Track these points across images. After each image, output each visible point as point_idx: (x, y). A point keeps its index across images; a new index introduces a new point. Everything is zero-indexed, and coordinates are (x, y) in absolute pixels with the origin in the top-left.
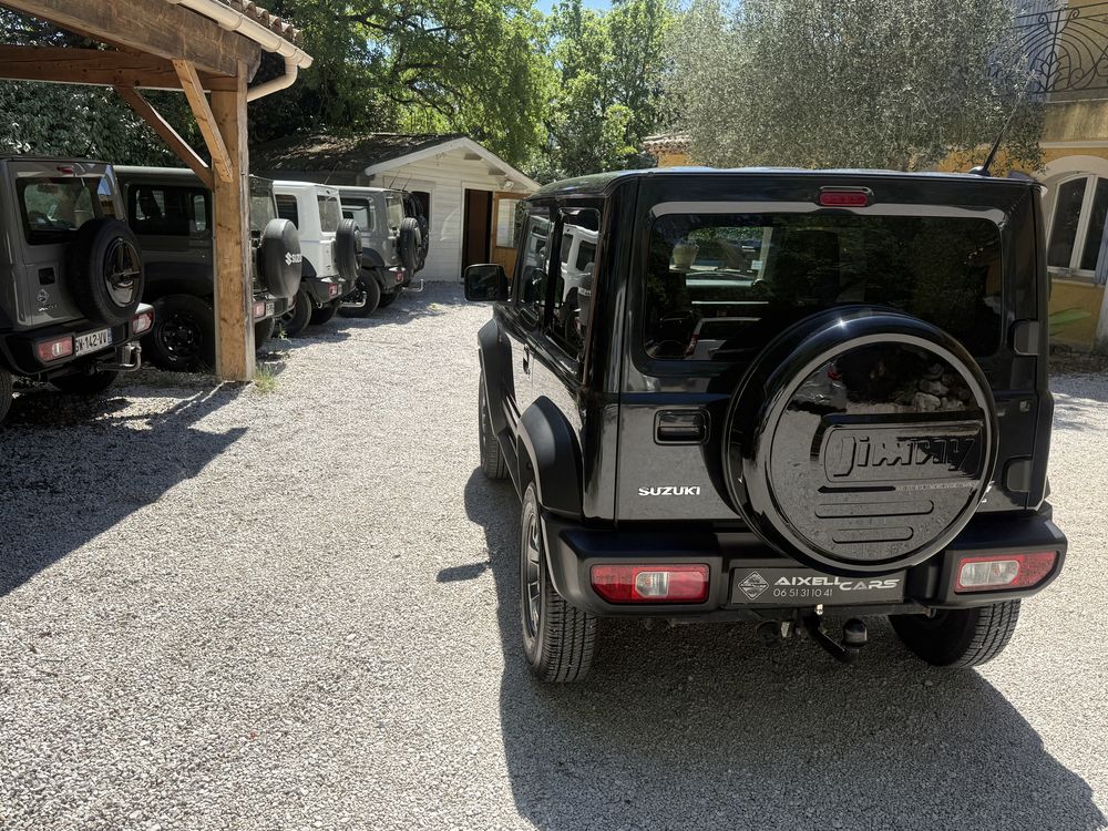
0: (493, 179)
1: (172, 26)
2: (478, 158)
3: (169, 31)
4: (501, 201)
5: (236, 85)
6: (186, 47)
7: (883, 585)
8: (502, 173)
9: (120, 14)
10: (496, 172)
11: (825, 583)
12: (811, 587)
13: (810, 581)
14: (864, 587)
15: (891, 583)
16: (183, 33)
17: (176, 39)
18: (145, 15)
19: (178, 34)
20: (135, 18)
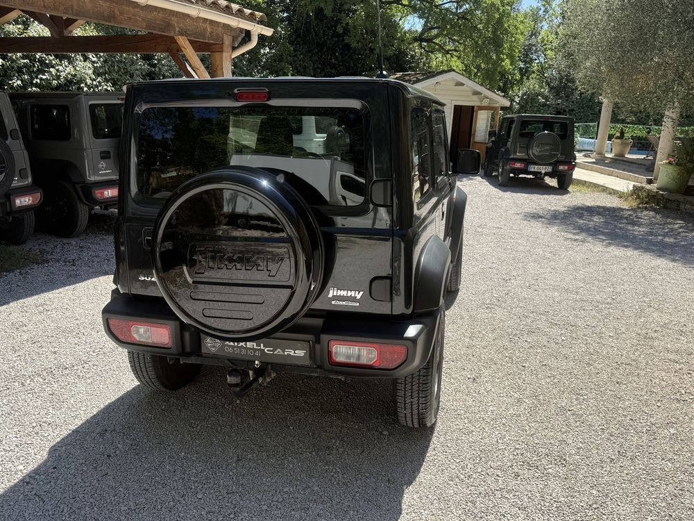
0: (475, 98)
1: (165, 18)
2: (463, 84)
3: (162, 21)
4: (479, 112)
5: (222, 48)
6: (177, 29)
7: (295, 353)
8: (480, 94)
9: (121, 14)
10: (476, 93)
11: (255, 347)
12: (247, 348)
13: (246, 344)
14: (282, 353)
15: (300, 353)
16: (174, 20)
17: (169, 26)
18: (142, 14)
19: (170, 22)
20: (135, 16)
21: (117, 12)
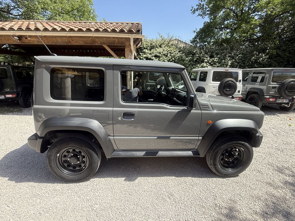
5: (125, 47)
16: (97, 40)
17: (94, 42)
18: (81, 39)
19: (95, 40)
20: (78, 40)
21: (70, 40)
